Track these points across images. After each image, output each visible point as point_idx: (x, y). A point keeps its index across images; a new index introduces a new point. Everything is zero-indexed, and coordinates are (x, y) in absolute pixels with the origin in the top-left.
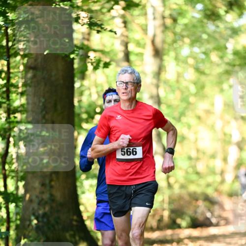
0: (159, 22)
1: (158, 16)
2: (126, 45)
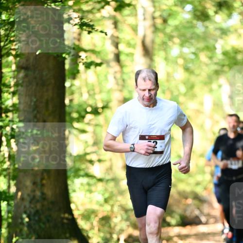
0: (149, 22)
1: (148, 17)
2: (116, 45)
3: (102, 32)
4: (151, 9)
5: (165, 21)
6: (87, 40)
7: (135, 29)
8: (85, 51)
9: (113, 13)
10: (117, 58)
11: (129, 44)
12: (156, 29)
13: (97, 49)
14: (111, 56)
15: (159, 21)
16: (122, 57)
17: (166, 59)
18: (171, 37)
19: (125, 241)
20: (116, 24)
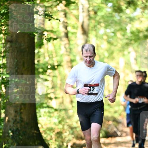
0: (86, 14)
1: (85, 10)
2: (66, 28)
3: (57, 19)
4: (87, 6)
5: (96, 13)
6: (48, 25)
7: (77, 18)
8: (47, 31)
9: (64, 8)
10: (67, 35)
11: (74, 27)
12: (90, 18)
13: (54, 30)
14: (63, 34)
15: (92, 13)
16: (70, 35)
17: (96, 36)
18: (99, 23)
19: (71, 147)
20: (65, 15)
